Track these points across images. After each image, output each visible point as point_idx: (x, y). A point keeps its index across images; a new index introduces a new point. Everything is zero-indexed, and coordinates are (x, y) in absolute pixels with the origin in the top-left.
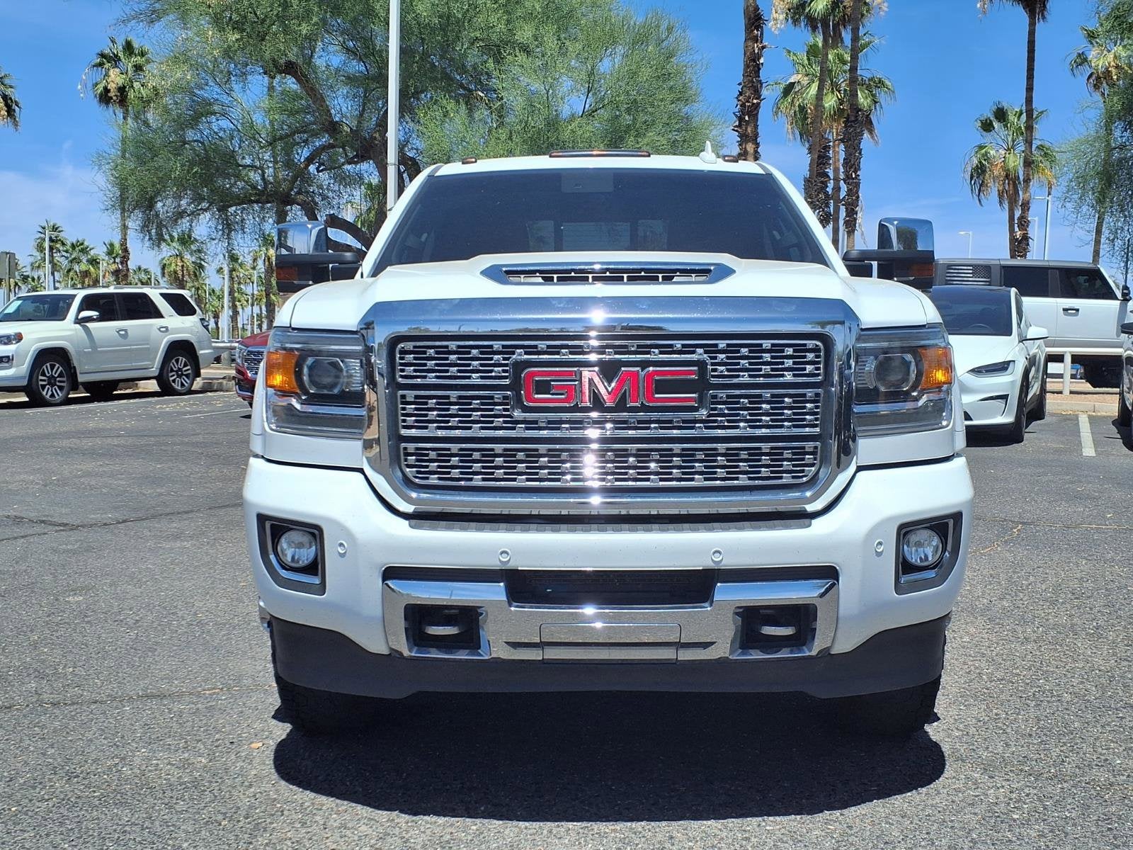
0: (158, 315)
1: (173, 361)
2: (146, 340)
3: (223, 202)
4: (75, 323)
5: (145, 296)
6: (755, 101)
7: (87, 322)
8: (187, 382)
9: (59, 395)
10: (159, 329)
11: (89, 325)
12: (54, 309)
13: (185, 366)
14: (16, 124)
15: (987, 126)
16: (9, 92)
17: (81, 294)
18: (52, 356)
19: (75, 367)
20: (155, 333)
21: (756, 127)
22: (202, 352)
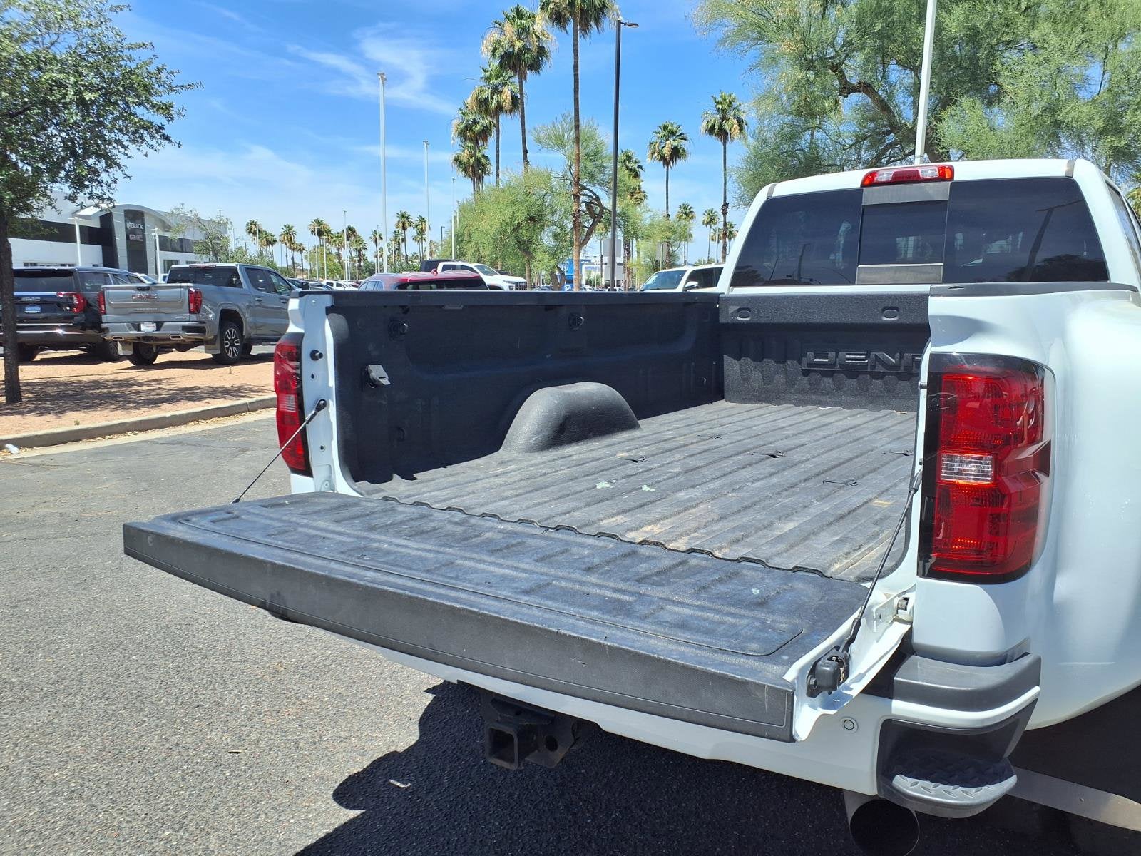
14: (744, 137)
16: (742, 115)
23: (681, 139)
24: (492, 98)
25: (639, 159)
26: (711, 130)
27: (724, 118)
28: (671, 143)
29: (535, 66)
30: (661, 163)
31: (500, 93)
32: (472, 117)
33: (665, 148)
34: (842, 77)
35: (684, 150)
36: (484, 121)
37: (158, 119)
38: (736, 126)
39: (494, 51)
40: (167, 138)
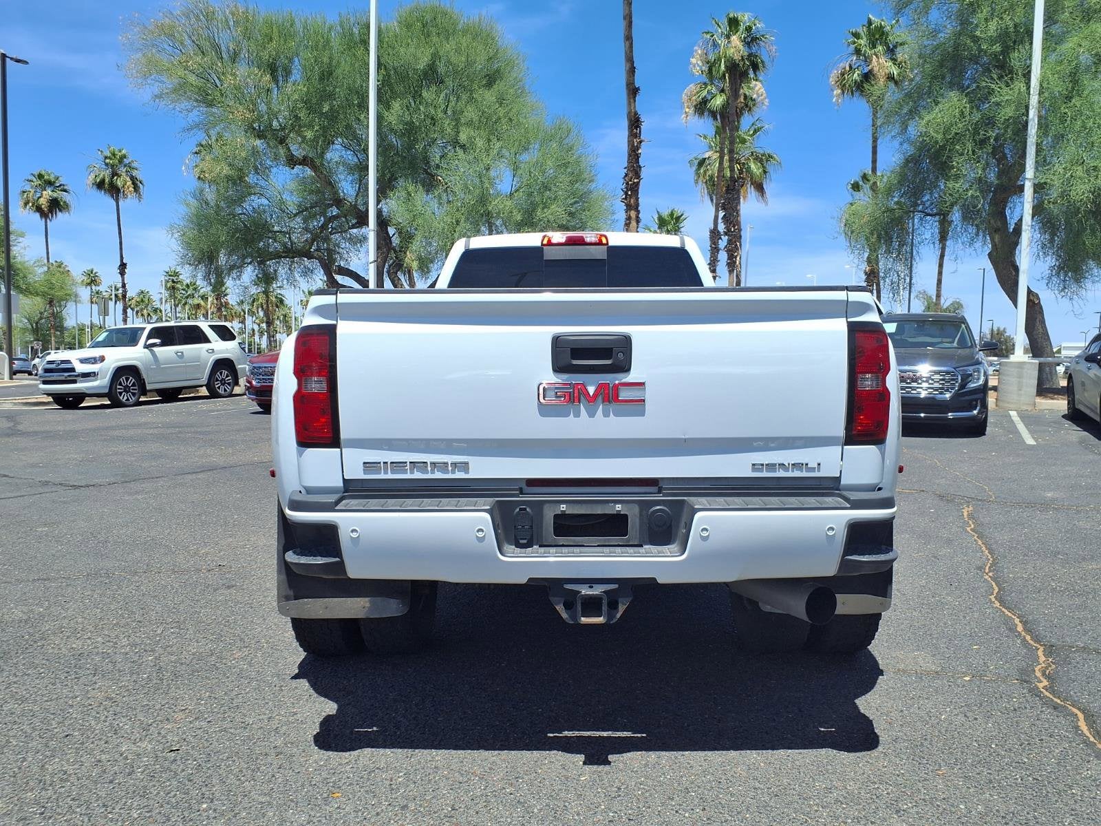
0: (207, 340)
1: (218, 373)
2: (198, 359)
3: (262, 258)
4: (144, 348)
5: (197, 327)
6: (636, 181)
7: (153, 347)
8: (229, 389)
9: (133, 400)
10: (207, 351)
11: (155, 349)
12: (129, 337)
13: (227, 376)
14: (140, 197)
15: (856, 187)
16: (135, 173)
17: (149, 327)
18: (126, 371)
19: (144, 379)
20: (204, 354)
21: (637, 199)
22: (240, 366)
23: (61, 190)
26: (100, 185)
27: (115, 174)
28: (48, 193)
30: (38, 215)
33: (42, 199)
34: (288, 150)
35: (65, 202)
38: (129, 183)
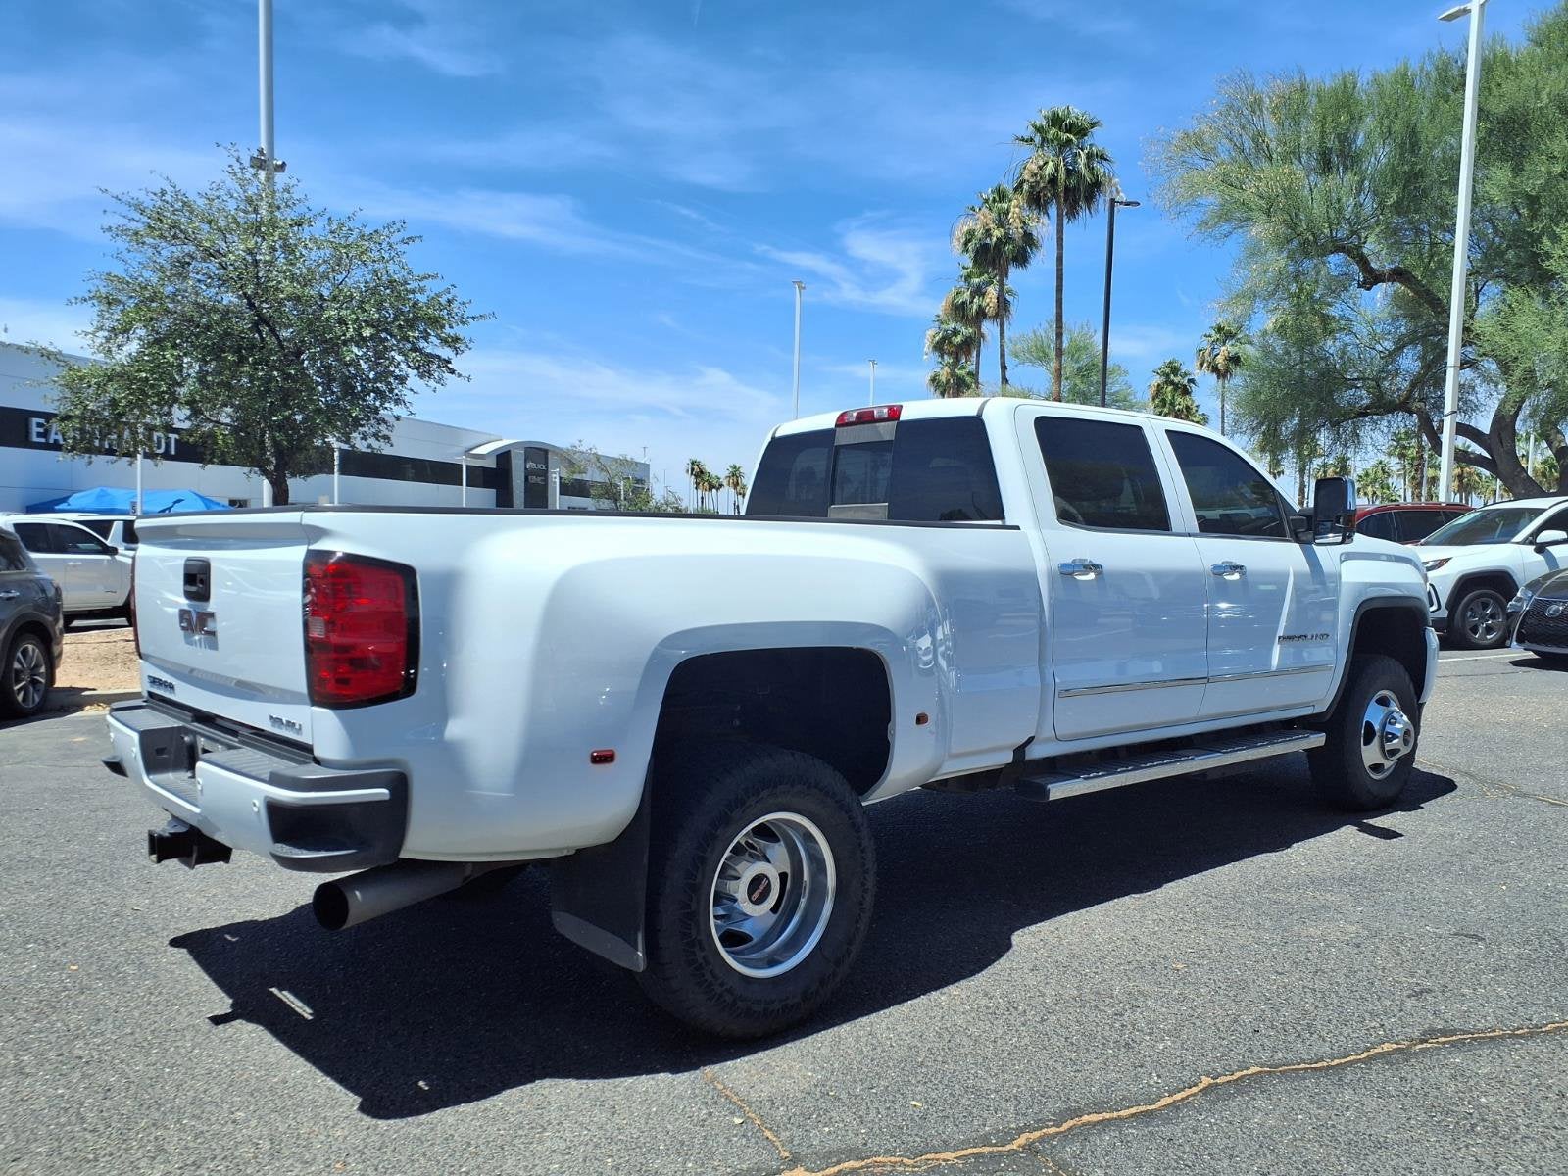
24: (972, 302)
25: (1190, 370)
28: (1227, 349)
29: (1021, 259)
30: (1215, 376)
31: (983, 295)
32: (952, 326)
33: (1219, 357)
34: (1363, 262)
36: (967, 331)
37: (445, 352)
39: (966, 244)
40: (452, 372)
